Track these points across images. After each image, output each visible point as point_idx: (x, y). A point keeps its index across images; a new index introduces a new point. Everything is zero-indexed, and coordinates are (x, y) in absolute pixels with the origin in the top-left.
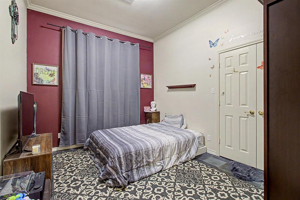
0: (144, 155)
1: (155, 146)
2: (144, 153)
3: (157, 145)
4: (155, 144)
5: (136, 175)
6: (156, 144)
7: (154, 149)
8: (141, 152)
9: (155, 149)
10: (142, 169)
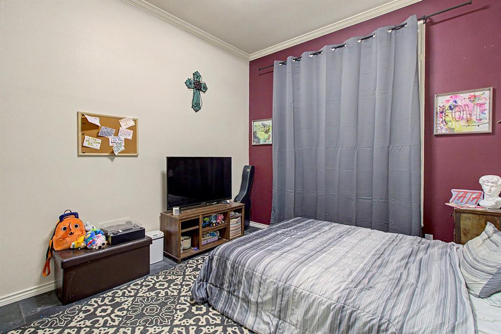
0: (244, 278)
1: (269, 275)
2: (244, 273)
3: (275, 277)
4: (274, 272)
5: (223, 302)
6: (274, 275)
7: (265, 281)
8: (240, 267)
9: (268, 281)
10: (234, 301)
